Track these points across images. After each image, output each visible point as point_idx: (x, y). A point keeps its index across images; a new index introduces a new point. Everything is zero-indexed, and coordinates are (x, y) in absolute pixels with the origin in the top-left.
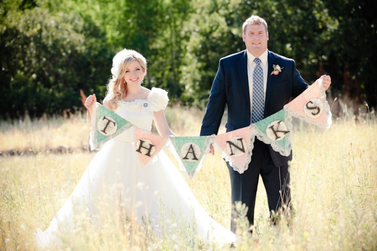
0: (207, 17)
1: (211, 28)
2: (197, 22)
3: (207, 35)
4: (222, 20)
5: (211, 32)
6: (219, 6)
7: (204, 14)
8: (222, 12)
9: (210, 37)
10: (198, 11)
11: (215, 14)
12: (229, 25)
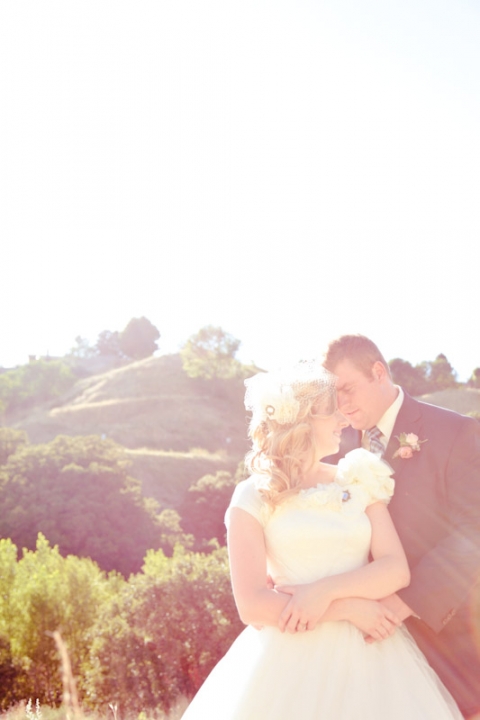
0: (109, 622)
1: (114, 630)
2: (100, 627)
3: (109, 637)
4: (124, 622)
5: (114, 634)
6: (121, 610)
7: (106, 619)
8: (124, 614)
9: (113, 639)
10: (101, 617)
11: (118, 617)
12: (132, 626)
